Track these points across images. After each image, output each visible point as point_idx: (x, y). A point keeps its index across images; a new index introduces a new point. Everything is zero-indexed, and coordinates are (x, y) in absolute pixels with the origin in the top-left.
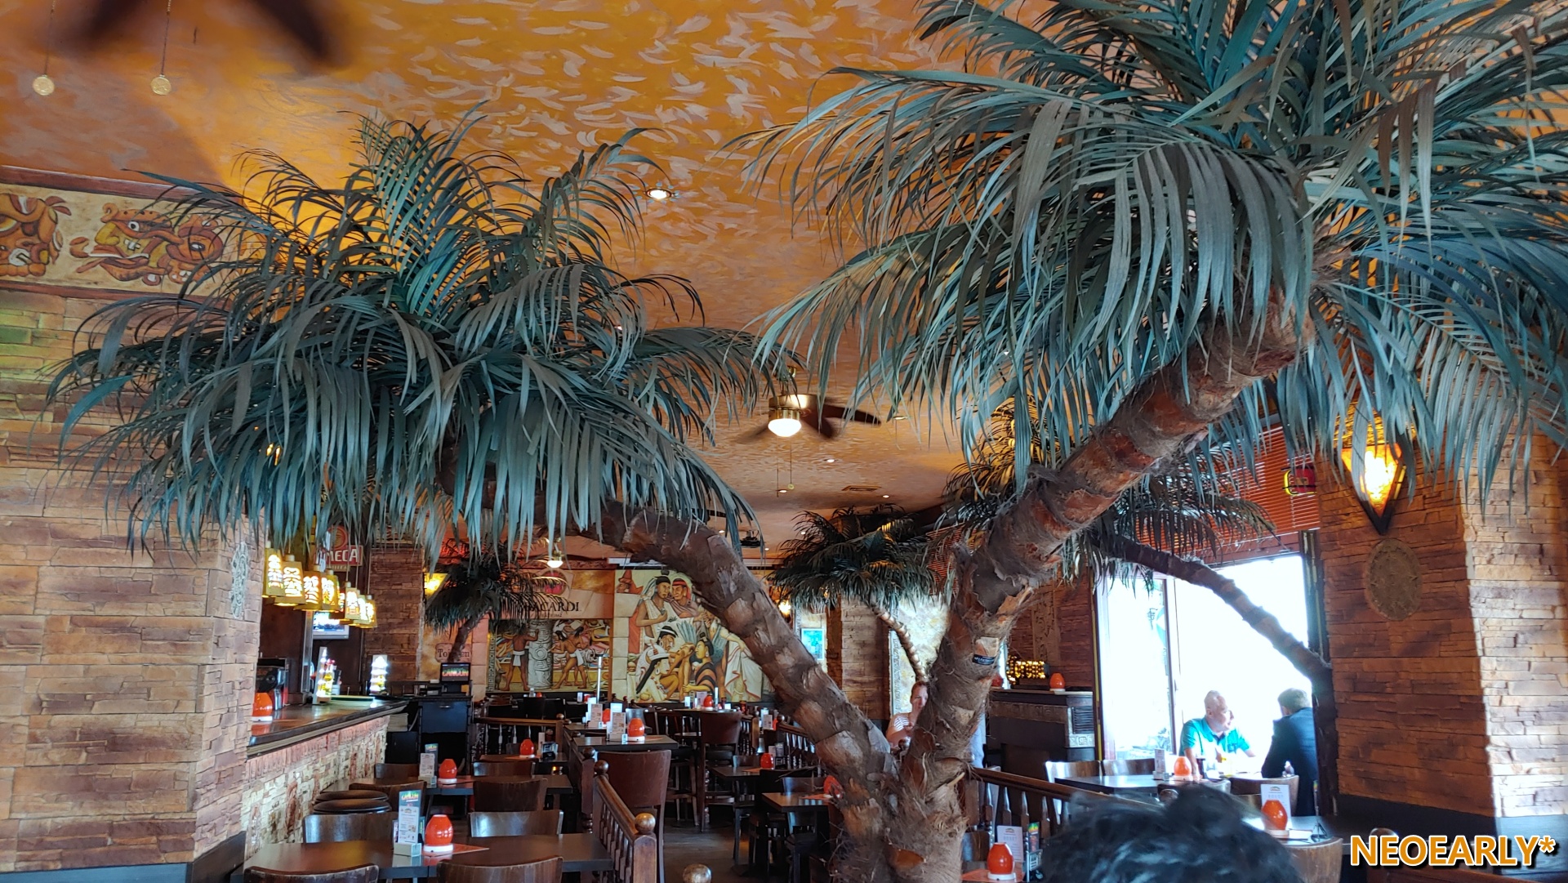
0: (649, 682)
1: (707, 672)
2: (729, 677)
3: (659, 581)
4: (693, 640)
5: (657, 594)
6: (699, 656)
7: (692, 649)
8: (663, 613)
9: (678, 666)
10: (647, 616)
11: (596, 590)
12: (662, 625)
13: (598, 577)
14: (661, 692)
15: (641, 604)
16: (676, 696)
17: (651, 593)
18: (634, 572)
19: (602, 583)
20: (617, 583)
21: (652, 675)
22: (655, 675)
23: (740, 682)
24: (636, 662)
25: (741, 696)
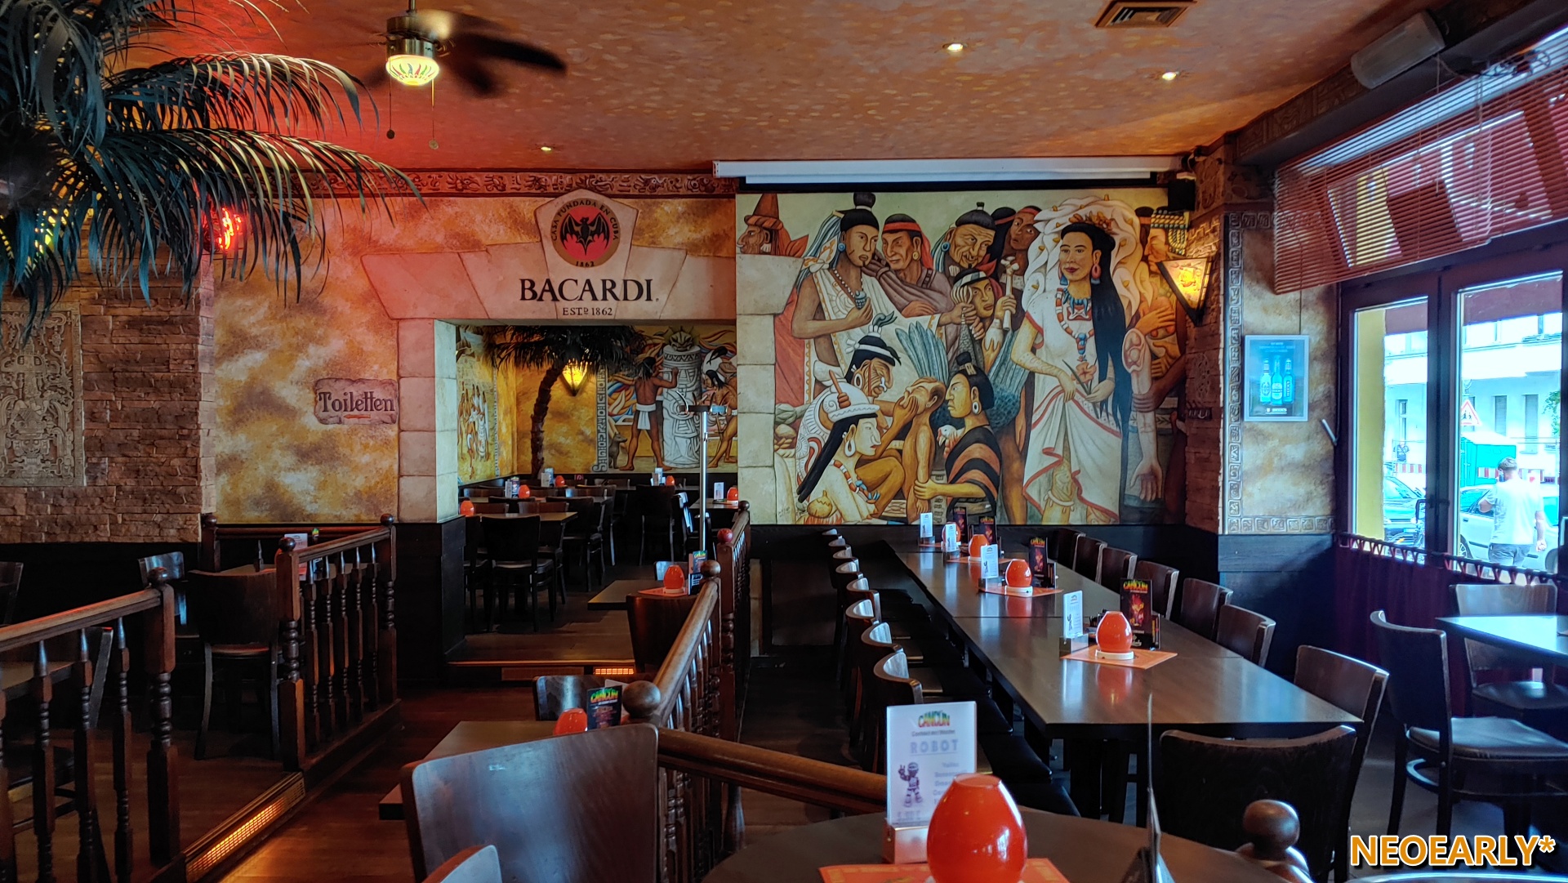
0: (831, 475)
1: (977, 451)
2: (1034, 463)
3: (848, 222)
4: (939, 371)
5: (843, 256)
6: (956, 411)
7: (937, 394)
8: (860, 303)
9: (902, 435)
10: (819, 312)
11: (692, 249)
12: (859, 333)
13: (696, 216)
14: (860, 499)
15: (804, 280)
16: (896, 509)
17: (827, 255)
18: (782, 198)
19: (706, 231)
20: (741, 229)
21: (838, 456)
22: (845, 457)
23: (1062, 476)
24: (795, 425)
25: (1066, 511)
